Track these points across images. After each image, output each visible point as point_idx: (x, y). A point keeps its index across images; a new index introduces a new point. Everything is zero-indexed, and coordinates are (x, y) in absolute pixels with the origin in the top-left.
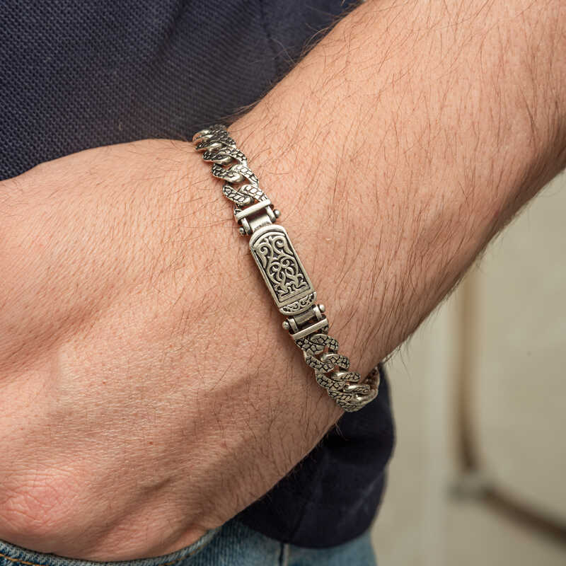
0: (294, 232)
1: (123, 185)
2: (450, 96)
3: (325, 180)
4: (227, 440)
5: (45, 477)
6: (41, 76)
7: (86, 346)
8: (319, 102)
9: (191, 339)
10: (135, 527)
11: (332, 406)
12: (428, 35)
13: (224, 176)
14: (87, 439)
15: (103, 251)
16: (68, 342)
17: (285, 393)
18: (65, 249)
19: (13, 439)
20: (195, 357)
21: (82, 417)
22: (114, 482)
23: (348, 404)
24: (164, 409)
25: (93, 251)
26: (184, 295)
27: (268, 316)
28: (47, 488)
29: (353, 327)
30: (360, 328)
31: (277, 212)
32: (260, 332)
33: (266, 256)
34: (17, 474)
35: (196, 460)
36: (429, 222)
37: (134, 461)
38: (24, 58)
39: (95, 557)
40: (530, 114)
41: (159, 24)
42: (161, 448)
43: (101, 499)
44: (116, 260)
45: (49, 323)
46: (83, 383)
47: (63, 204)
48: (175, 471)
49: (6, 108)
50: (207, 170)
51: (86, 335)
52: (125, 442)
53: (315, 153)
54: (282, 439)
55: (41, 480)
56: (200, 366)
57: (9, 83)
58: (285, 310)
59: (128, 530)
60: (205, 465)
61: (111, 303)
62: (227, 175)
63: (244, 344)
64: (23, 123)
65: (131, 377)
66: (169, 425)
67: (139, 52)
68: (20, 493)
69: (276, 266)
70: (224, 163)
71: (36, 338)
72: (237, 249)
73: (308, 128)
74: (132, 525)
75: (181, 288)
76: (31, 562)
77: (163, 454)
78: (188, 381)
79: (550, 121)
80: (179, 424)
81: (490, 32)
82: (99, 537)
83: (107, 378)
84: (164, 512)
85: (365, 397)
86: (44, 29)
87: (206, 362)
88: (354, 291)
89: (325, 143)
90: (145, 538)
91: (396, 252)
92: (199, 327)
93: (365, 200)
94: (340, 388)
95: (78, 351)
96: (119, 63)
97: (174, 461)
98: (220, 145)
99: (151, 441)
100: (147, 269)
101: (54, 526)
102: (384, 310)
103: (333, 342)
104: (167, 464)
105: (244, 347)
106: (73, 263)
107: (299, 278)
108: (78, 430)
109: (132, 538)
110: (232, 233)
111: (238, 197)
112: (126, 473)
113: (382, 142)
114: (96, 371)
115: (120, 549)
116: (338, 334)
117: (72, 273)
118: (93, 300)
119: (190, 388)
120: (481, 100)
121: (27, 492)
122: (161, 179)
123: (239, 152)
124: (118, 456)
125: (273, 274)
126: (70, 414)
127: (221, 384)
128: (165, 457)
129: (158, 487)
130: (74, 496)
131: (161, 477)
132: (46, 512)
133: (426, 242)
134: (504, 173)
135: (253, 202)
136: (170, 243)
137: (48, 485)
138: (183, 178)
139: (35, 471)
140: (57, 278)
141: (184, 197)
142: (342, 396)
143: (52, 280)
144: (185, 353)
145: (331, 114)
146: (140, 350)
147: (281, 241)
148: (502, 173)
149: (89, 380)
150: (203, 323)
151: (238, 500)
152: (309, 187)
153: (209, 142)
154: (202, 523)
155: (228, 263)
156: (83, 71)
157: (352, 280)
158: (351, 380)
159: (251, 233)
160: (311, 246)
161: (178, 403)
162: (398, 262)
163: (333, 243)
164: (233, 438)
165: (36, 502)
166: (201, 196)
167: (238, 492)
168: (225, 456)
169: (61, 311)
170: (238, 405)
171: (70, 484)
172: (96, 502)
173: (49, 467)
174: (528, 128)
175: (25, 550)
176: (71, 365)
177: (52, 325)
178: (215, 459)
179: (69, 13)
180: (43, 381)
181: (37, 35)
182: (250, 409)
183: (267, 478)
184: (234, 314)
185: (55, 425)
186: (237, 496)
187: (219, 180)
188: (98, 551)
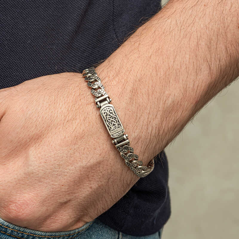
0: (117, 107)
1: (55, 89)
2: (178, 57)
3: (129, 88)
4: (92, 185)
5: (23, 197)
6: (26, 48)
7: (39, 149)
8: (128, 59)
9: (78, 147)
10: (57, 218)
11: (132, 174)
12: (170, 34)
13: (91, 86)
14: (39, 183)
15: (46, 113)
16: (32, 147)
17: (114, 168)
18: (32, 112)
19: (11, 183)
20: (79, 153)
21: (37, 175)
22: (48, 200)
23: (139, 174)
24: (67, 173)
25: (42, 113)
26: (76, 130)
27: (107, 138)
28: (24, 201)
29: (140, 144)
30: (143, 144)
31: (111, 100)
32: (104, 144)
33: (106, 116)
34: (12, 196)
35: (80, 193)
36: (169, 104)
37: (56, 192)
38: (20, 41)
39: (42, 230)
40: (209, 64)
41: (72, 29)
42: (67, 187)
43: (44, 206)
44: (51, 116)
45: (25, 140)
46: (37, 162)
47: (32, 96)
48: (72, 197)
49: (13, 60)
50: (86, 84)
51: (39, 144)
52: (53, 185)
53: (126, 78)
54: (113, 187)
55: (21, 198)
56: (81, 157)
57: (14, 50)
58: (113, 136)
59: (54, 219)
60: (84, 195)
61: (49, 132)
62: (93, 86)
63: (98, 149)
64: (19, 66)
65: (55, 160)
66: (70, 179)
67: (64, 39)
68: (14, 203)
69: (110, 120)
70: (92, 81)
71: (21, 145)
72: (95, 113)
73: (124, 68)
74: (56, 217)
75: (74, 128)
76: (18, 230)
77: (67, 190)
78: (77, 162)
79: (217, 67)
80: (73, 179)
81: (194, 33)
82: (44, 221)
83: (46, 160)
84: (68, 213)
85: (145, 171)
86: (27, 30)
87: (84, 155)
88: (140, 130)
89: (130, 74)
90: (61, 222)
91: (156, 116)
92: (81, 142)
93: (144, 96)
94: (135, 167)
95: (36, 150)
96: (56, 43)
97: (72, 193)
98: (91, 74)
99: (63, 184)
100: (62, 120)
101: (26, 216)
102: (152, 138)
103: (131, 149)
104: (69, 194)
105: (98, 150)
106: (35, 117)
107: (118, 124)
108: (36, 180)
109: (56, 222)
110: (94, 107)
111: (97, 94)
112: (53, 197)
113: (151, 74)
114: (42, 158)
115: (52, 227)
116: (134, 146)
117: (34, 121)
118: (42, 131)
119: (77, 165)
120: (190, 59)
121: (16, 203)
122: (68, 87)
123: (98, 77)
124: (50, 190)
125: (108, 122)
126: (33, 173)
127: (89, 164)
128: (68, 191)
129: (66, 203)
130: (33, 204)
131: (67, 199)
132: (23, 210)
133: (168, 112)
134: (199, 86)
135: (102, 96)
136: (71, 111)
137: (24, 200)
138: (77, 87)
139: (19, 195)
140: (29, 123)
141: (77, 93)
142: (136, 170)
143: (27, 123)
144: (75, 152)
145: (132, 63)
146: (59, 150)
147: (111, 110)
148: (198, 86)
149: (39, 161)
150: (82, 141)
151: (97, 210)
152: (123, 90)
153: (88, 73)
154: (84, 219)
155: (92, 118)
156: (42, 46)
157: (139, 126)
158: (139, 164)
159: (100, 107)
160: (123, 113)
161: (73, 171)
162: (157, 120)
163: (132, 112)
164: (95, 185)
165: (19, 206)
166: (83, 93)
167: (97, 207)
168: (91, 192)
169: (30, 135)
170: (96, 172)
171: (32, 200)
172: (42, 207)
173: (24, 193)
174: (208, 69)
175: (16, 225)
176: (33, 155)
177: (26, 141)
178: (87, 193)
179: (37, 24)
180: (23, 161)
181: (24, 33)
182: (100, 174)
183: (109, 202)
184: (94, 137)
185: (27, 178)
186: (97, 209)
187: (90, 88)
188: (43, 227)
